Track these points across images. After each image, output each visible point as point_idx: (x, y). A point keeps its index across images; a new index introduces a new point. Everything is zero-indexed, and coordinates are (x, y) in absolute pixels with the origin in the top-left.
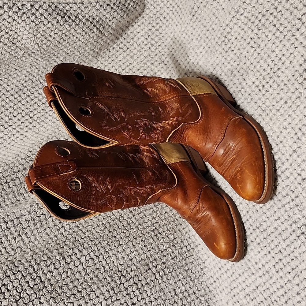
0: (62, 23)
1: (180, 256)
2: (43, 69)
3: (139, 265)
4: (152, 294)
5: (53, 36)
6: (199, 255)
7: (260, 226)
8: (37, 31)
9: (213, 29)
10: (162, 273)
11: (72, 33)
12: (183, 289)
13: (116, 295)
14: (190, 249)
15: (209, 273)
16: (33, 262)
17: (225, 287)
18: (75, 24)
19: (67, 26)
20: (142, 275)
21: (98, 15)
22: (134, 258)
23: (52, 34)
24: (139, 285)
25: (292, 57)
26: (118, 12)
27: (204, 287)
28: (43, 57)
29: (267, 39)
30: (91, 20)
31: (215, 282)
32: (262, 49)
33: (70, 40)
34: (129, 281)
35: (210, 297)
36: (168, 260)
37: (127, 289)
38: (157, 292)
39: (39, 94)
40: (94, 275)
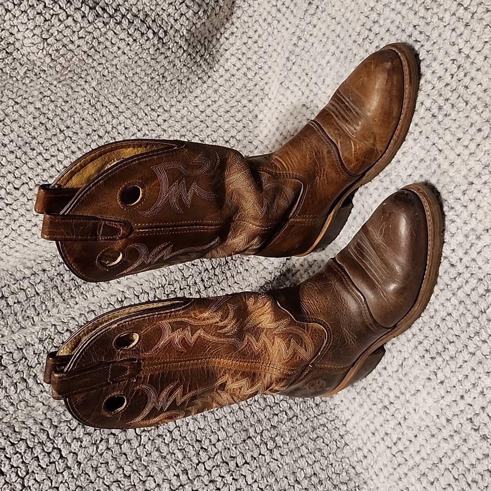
0: (91, 19)
1: (302, 414)
2: (63, 104)
3: (231, 431)
4: (256, 481)
5: (77, 43)
6: (335, 412)
7: (444, 351)
8: (48, 31)
9: (347, 20)
10: (271, 445)
11: (110, 39)
12: (309, 471)
13: (192, 482)
14: (320, 403)
15: (354, 442)
16: (46, 425)
17: (383, 464)
18: (114, 21)
19: (101, 25)
20: (235, 448)
21: (153, 8)
22: (224, 418)
23: (75, 38)
24: (232, 464)
25: (488, 48)
26: (188, 4)
27: (347, 467)
28: (62, 79)
29: (442, 24)
30: (141, 16)
31: (366, 457)
32: (434, 43)
33: (107, 52)
34: (214, 458)
35: (357, 485)
36: (281, 422)
37: (210, 471)
38: (263, 477)
39: (58, 150)
40: (154, 446)
